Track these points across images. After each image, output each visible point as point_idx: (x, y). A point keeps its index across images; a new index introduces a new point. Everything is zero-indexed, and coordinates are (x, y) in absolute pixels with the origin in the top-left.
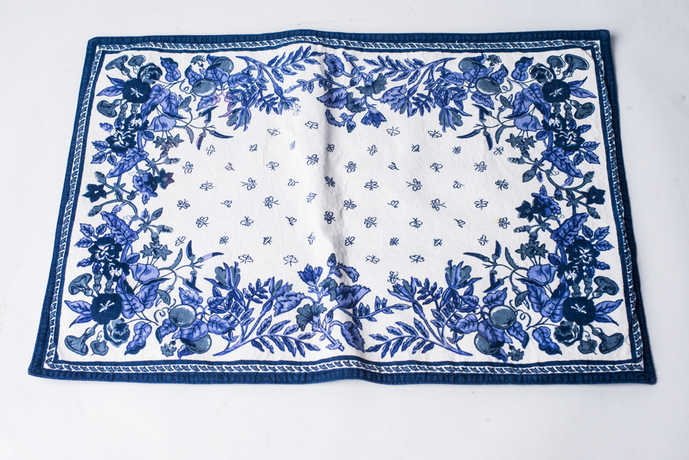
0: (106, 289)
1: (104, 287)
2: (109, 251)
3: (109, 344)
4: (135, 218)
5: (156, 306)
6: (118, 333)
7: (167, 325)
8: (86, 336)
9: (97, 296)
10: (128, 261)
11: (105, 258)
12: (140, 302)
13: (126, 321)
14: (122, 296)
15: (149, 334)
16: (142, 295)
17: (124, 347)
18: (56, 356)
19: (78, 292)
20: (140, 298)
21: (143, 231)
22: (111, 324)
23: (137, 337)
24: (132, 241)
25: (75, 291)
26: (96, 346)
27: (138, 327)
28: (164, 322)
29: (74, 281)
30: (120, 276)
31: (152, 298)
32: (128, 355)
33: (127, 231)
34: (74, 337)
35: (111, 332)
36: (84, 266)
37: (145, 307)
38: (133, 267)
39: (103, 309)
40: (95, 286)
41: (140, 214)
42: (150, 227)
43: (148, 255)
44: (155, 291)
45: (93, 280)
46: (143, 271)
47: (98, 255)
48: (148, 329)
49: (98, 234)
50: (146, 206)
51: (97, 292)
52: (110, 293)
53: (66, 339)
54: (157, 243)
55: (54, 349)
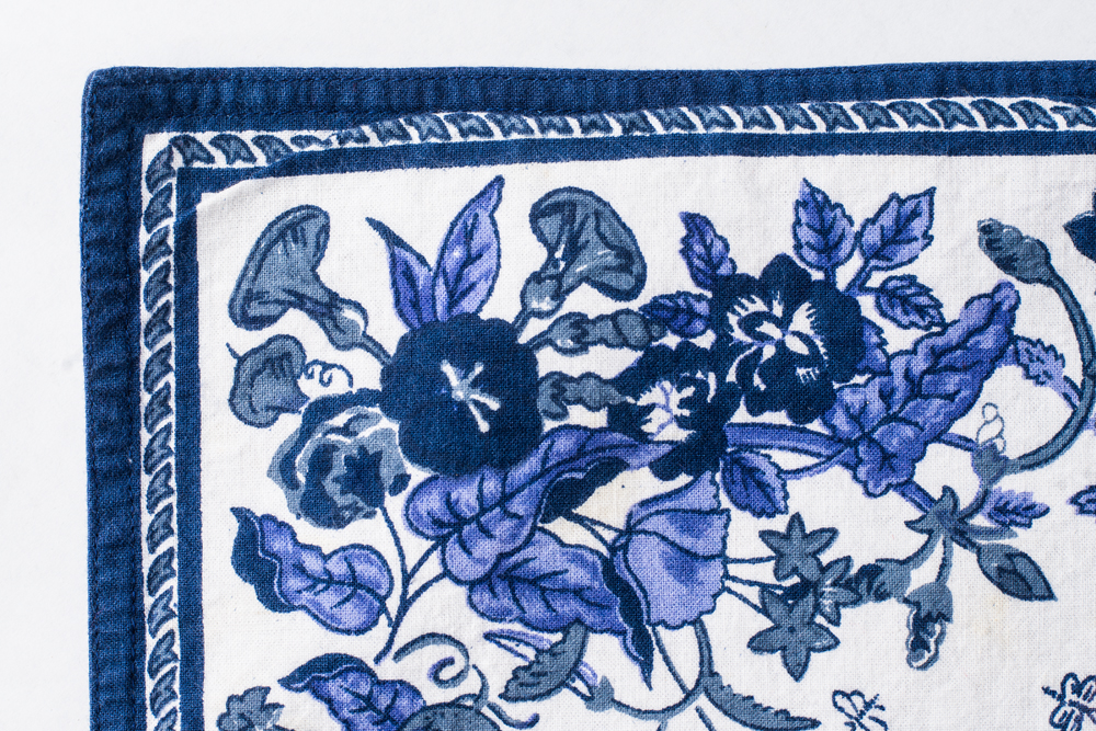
0: (560, 380)
1: (574, 366)
2: (785, 357)
3: (290, 424)
4: (991, 461)
5: (488, 636)
6: (339, 467)
7: (384, 701)
8: (327, 309)
9: (524, 338)
10: (737, 461)
11: (741, 347)
12: (502, 556)
13: (395, 504)
14: (530, 465)
15: (330, 624)
16: (544, 557)
17: (272, 501)
18: (220, 181)
19: (542, 238)
20: (528, 552)
21: (915, 514)
22: (382, 427)
23: (312, 564)
24: (852, 467)
25: (551, 225)
26: (280, 361)
27: (360, 568)
28: (401, 687)
29: (602, 211)
30: (644, 439)
31: (535, 609)
32: (233, 526)
33: (909, 431)
34: (320, 248)
35: (346, 430)
36: (686, 252)
37: (472, 585)
38: (707, 491)
39: (454, 381)
40: (579, 322)
41: (1013, 485)
42: (939, 549)
43: (779, 556)
44: (579, 621)
45: (609, 306)
46: (687, 542)
47: (759, 306)
48: (351, 615)
49: (881, 291)
50: (1062, 512)
51: (543, 340)
52: (543, 402)
53: (312, 212)
54: (845, 595)
55: (262, 161)
